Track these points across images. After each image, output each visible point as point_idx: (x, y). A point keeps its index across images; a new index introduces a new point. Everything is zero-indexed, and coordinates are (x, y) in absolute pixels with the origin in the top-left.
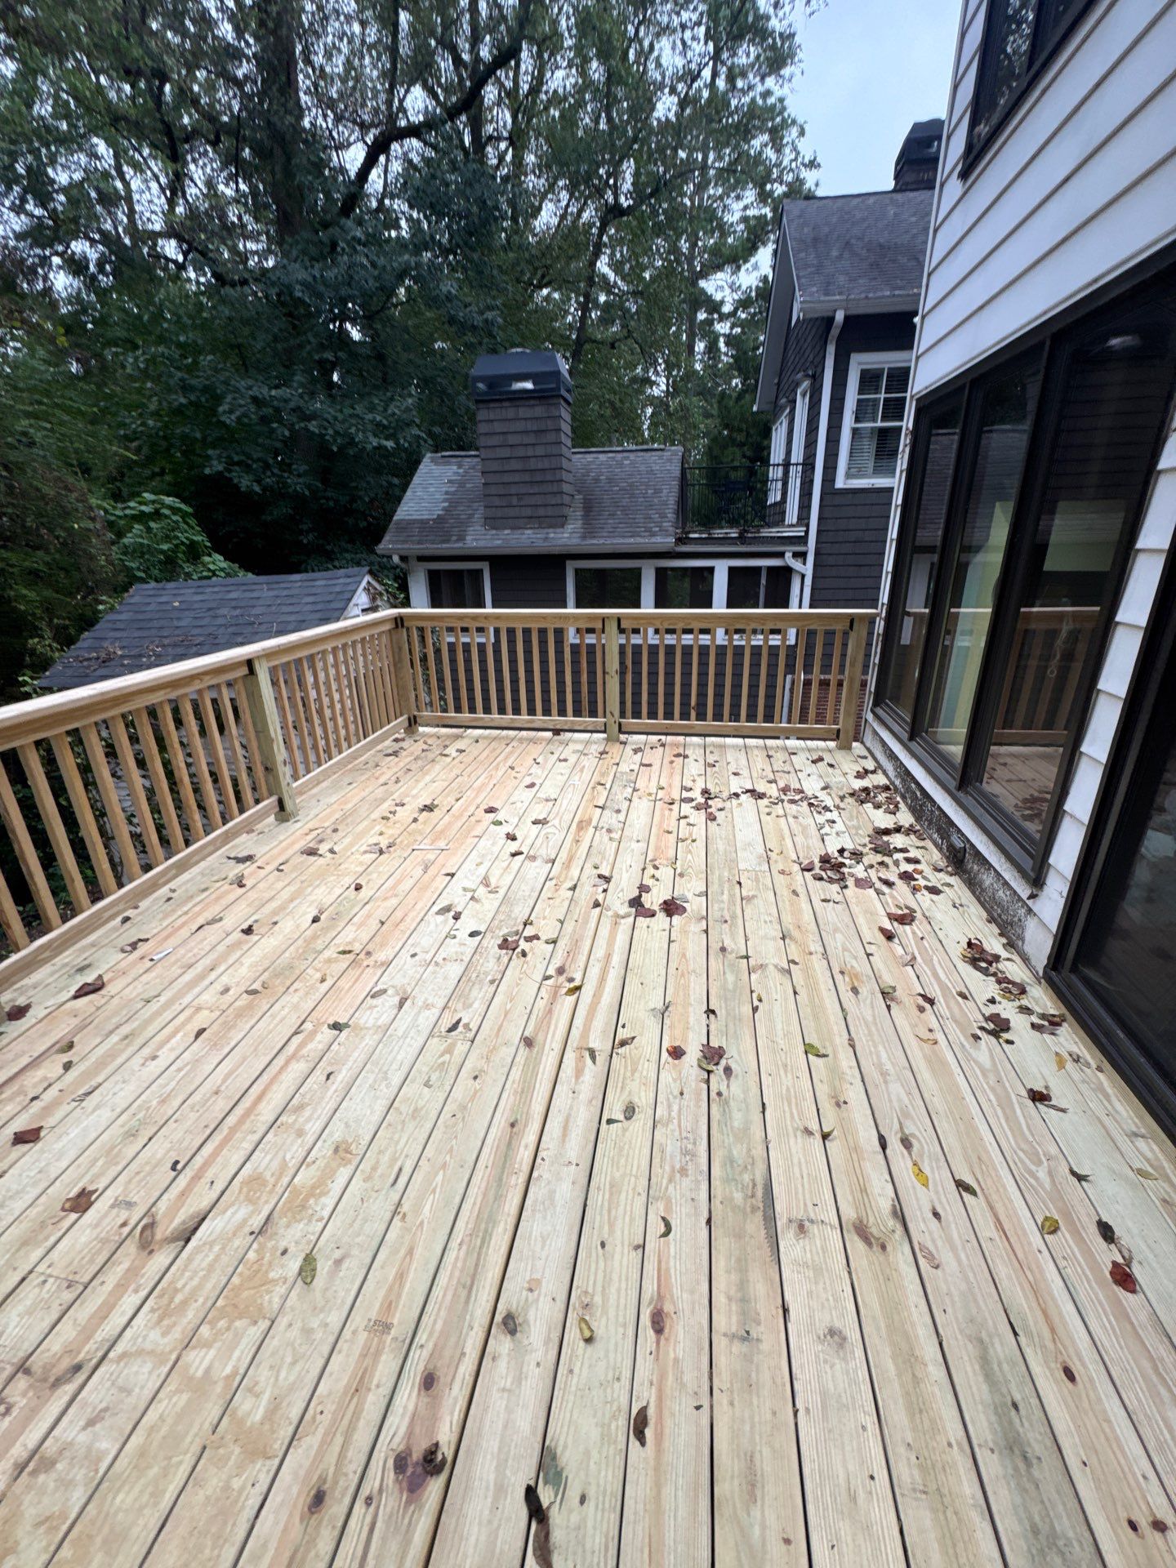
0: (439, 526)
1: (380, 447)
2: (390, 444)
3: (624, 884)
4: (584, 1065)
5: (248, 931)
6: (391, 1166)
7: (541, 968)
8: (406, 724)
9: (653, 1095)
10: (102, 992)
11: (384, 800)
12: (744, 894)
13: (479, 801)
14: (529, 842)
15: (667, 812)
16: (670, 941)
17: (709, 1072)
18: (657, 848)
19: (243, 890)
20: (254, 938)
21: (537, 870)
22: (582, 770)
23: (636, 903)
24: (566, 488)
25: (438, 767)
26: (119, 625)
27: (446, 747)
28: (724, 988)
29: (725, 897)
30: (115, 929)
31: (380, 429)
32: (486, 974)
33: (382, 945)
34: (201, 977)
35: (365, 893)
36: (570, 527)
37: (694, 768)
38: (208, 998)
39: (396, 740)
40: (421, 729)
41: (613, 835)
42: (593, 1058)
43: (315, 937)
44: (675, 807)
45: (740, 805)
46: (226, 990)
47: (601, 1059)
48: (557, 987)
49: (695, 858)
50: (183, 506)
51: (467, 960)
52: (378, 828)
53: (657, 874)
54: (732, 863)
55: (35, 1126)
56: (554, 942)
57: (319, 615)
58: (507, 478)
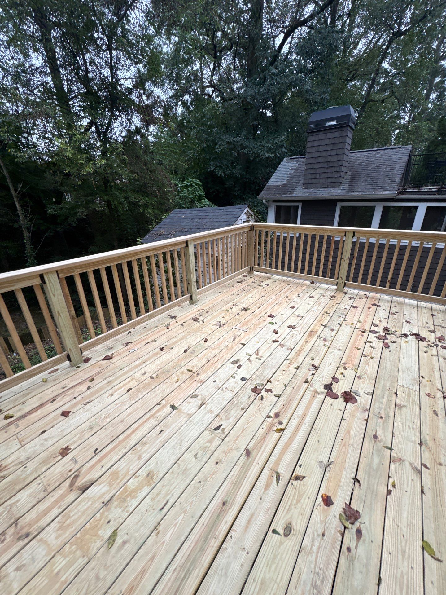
0: (284, 188)
1: (269, 158)
2: (272, 156)
3: (325, 373)
4: (271, 483)
5: (162, 349)
6: (164, 498)
7: (268, 409)
8: (249, 270)
9: (304, 526)
10: (111, 360)
11: (230, 302)
12: (398, 402)
13: (267, 310)
14: (283, 336)
15: (360, 336)
16: (342, 419)
17: (345, 527)
18: (349, 357)
19: (168, 330)
20: (163, 353)
21: (282, 353)
22: (320, 304)
23: (328, 387)
24: (343, 169)
25: (256, 291)
26: (166, 223)
27: (262, 282)
28: (370, 465)
29: (384, 400)
30: (125, 335)
31: (270, 150)
32: (242, 403)
33: (205, 372)
34: (140, 365)
35: (208, 344)
36: (342, 187)
37: (382, 313)
38: (138, 375)
39: (244, 276)
40: (255, 272)
41: (326, 343)
42: (278, 480)
43: (182, 359)
44: (365, 335)
45: (407, 342)
46: (145, 374)
47: (282, 482)
48: (272, 425)
49: (369, 368)
50: (199, 183)
51: (236, 392)
52: (223, 315)
53: (346, 373)
54: (394, 378)
55: (69, 410)
56: (279, 397)
57: (226, 223)
58: (316, 166)
